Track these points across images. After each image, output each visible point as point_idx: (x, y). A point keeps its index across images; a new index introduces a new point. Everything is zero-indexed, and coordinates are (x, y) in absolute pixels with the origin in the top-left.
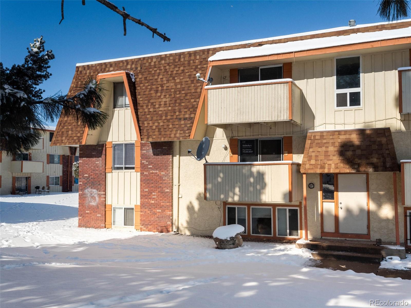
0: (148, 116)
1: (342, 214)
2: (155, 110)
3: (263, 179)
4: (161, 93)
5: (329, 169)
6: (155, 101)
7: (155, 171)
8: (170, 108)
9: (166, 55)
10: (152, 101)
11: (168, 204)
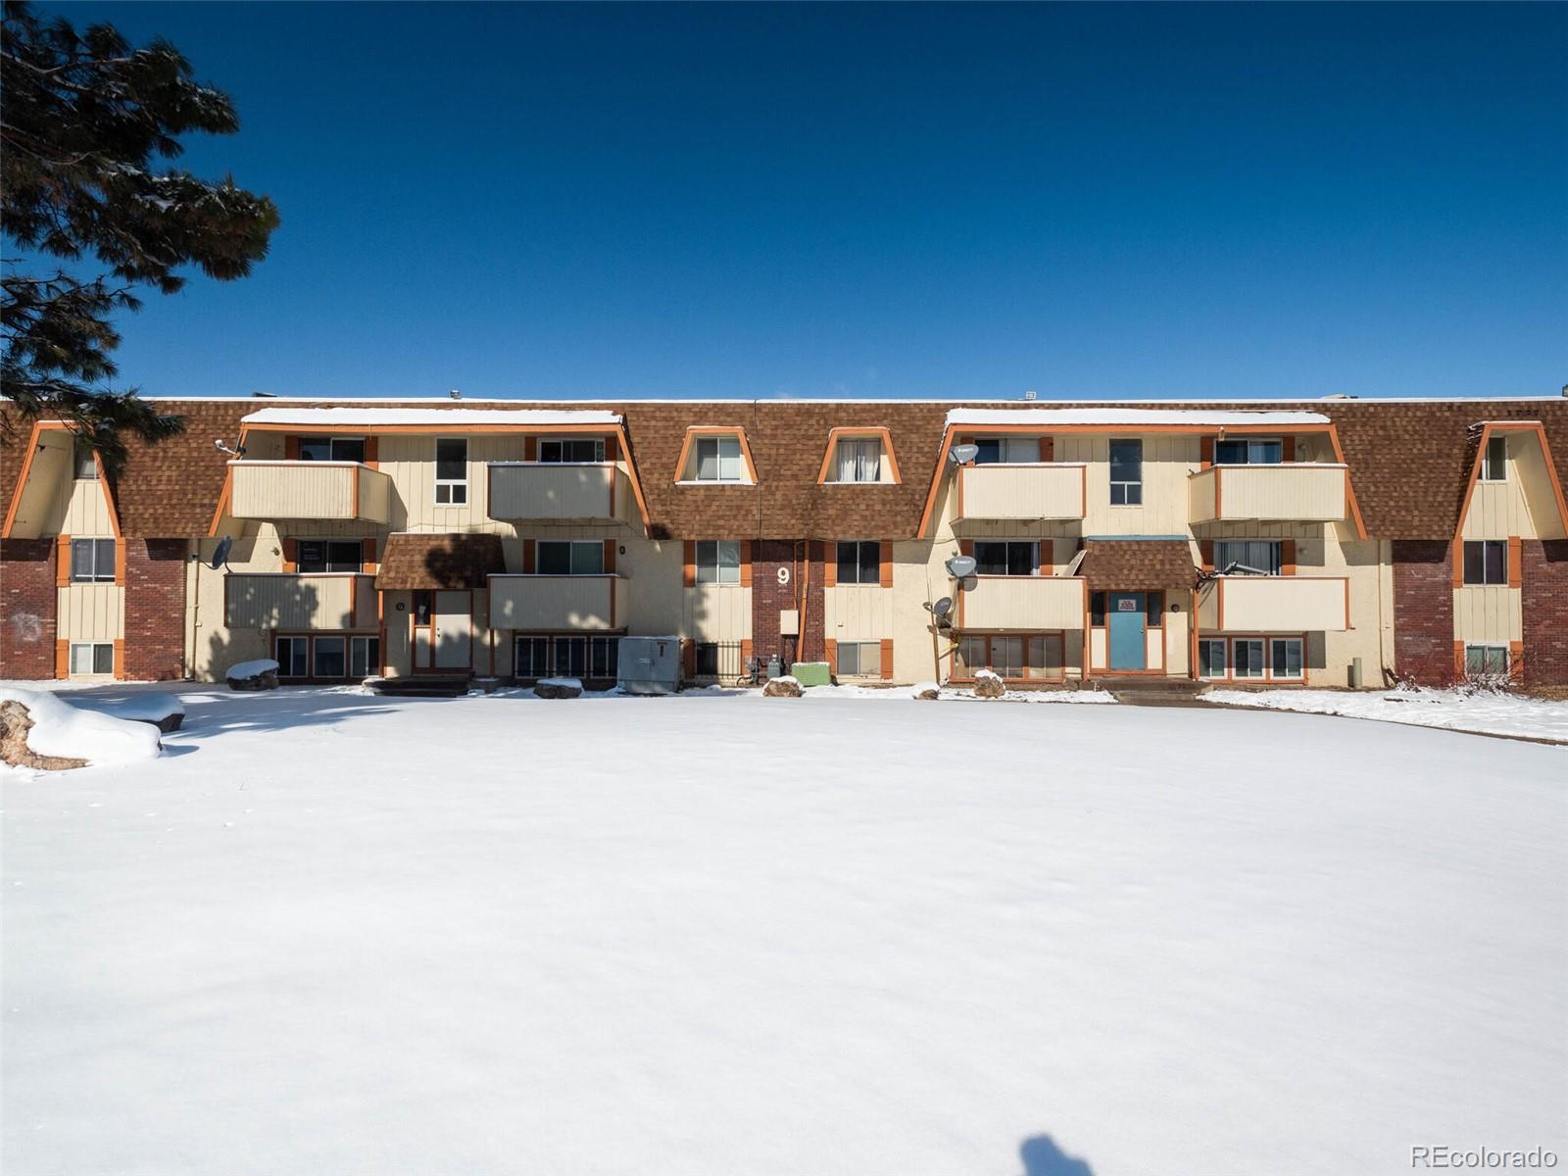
0: (136, 498)
1: (438, 642)
2: (149, 488)
3: (314, 596)
4: (163, 461)
5: (412, 584)
6: (152, 473)
7: (153, 585)
8: (177, 487)
9: (175, 402)
10: (145, 473)
11: (176, 636)
